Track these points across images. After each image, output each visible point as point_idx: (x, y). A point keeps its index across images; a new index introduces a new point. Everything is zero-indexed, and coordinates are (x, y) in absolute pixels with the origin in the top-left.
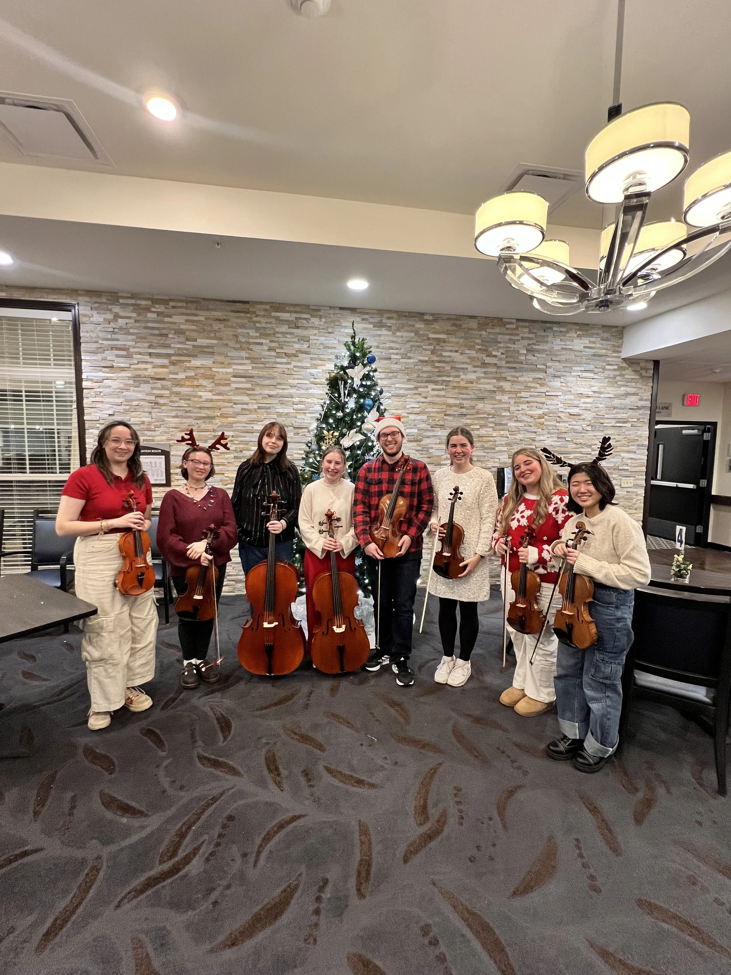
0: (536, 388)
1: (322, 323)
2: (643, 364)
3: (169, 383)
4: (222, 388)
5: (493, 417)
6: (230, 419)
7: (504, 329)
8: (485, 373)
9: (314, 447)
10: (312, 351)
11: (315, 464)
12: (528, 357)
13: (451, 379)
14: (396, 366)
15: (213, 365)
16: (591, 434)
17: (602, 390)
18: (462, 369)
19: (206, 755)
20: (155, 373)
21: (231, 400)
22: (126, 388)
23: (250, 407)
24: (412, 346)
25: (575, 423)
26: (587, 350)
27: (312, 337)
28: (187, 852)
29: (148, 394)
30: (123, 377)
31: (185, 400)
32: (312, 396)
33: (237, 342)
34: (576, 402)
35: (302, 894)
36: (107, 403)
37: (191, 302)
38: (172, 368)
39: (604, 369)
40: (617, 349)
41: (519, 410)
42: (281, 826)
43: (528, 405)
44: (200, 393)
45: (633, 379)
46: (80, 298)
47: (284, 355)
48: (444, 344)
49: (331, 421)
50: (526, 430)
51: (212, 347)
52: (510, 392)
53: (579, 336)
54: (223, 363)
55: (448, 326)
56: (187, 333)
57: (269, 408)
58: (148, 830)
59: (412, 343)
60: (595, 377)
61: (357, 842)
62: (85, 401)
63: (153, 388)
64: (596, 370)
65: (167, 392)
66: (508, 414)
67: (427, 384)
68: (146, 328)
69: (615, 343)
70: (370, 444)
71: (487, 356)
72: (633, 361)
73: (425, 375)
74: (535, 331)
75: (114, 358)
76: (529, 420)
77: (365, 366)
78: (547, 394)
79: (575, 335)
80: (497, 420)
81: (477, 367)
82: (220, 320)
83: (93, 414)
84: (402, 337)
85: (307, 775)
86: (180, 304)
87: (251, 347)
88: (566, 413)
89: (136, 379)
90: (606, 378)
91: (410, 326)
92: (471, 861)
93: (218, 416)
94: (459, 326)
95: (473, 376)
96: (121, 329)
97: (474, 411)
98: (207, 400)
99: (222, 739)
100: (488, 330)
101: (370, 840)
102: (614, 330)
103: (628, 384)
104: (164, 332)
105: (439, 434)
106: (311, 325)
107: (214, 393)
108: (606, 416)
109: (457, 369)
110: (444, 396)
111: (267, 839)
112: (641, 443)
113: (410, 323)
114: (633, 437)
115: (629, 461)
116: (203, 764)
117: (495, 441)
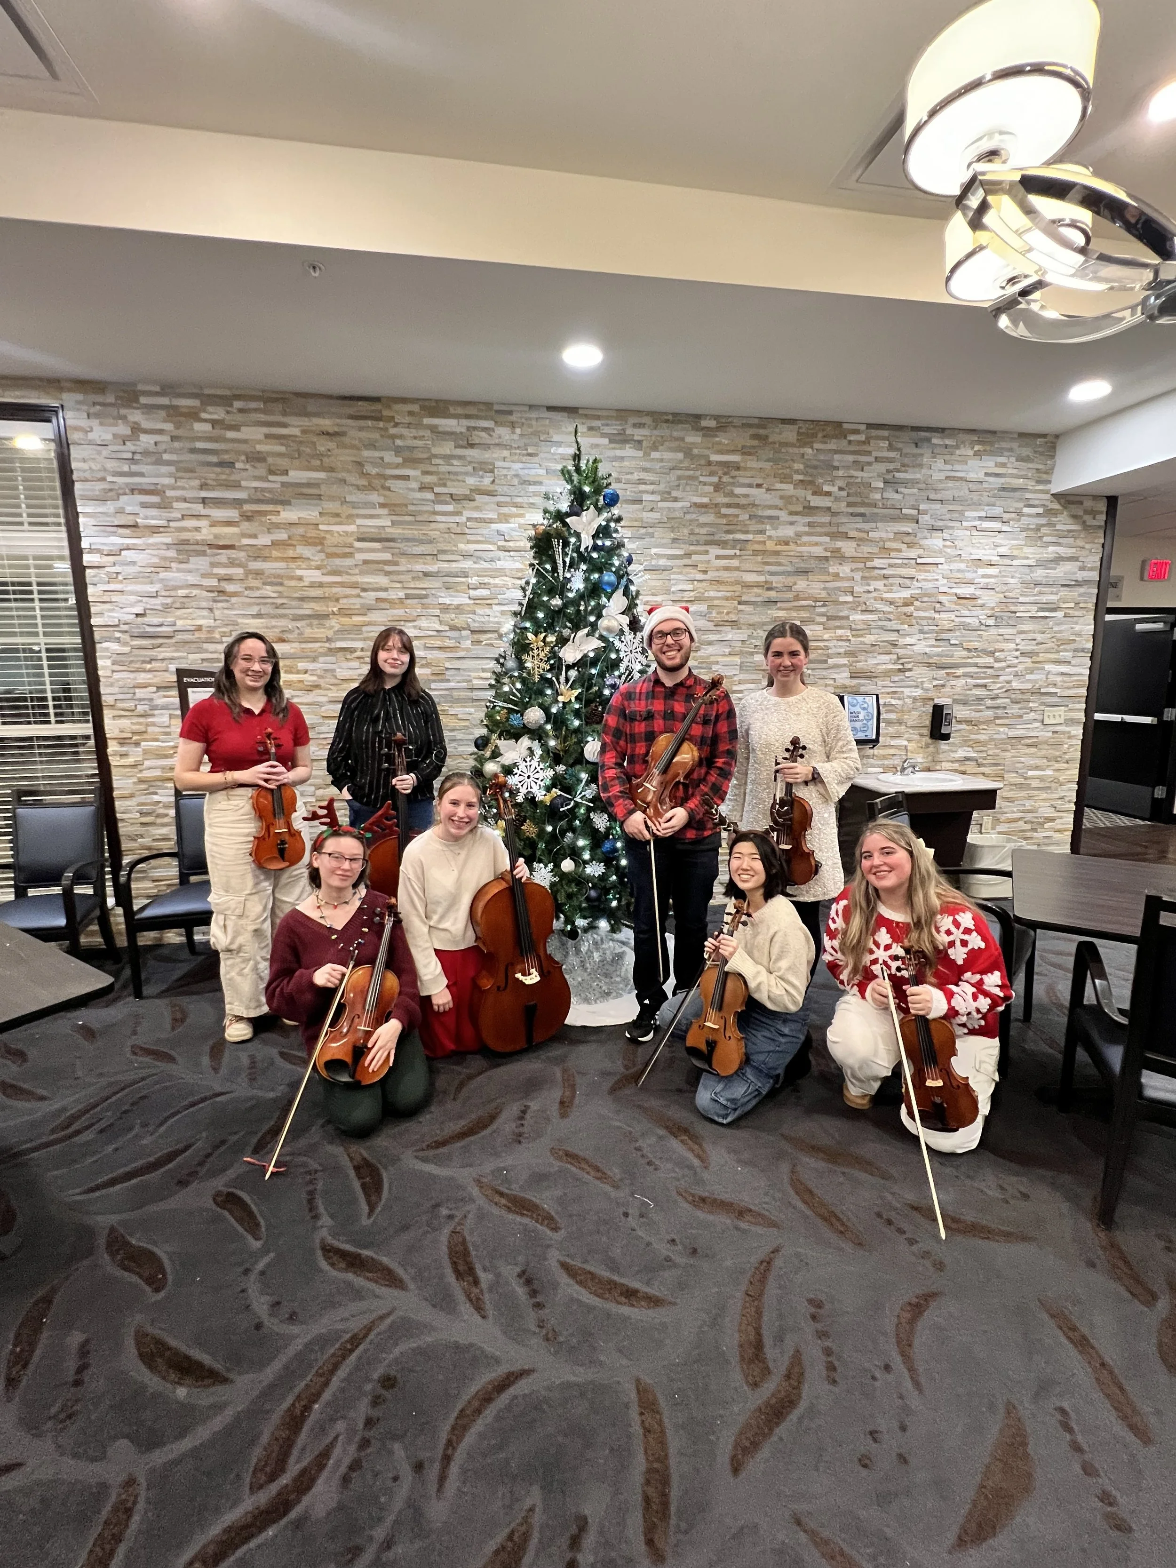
0: (900, 551)
1: (516, 437)
2: (1088, 504)
3: (242, 555)
4: (338, 561)
5: (823, 606)
6: (356, 619)
7: (844, 443)
8: (810, 525)
9: (511, 664)
10: (500, 489)
11: (514, 695)
12: (886, 495)
13: (750, 537)
14: (651, 515)
15: (319, 520)
16: (993, 631)
17: (1015, 553)
18: (770, 518)
19: (336, 1244)
20: (216, 537)
21: (357, 583)
22: (163, 564)
23: (392, 595)
24: (679, 478)
25: (966, 613)
26: (991, 479)
27: (498, 464)
28: (304, 1463)
29: (204, 576)
30: (157, 544)
31: (272, 584)
32: (501, 572)
33: (363, 475)
34: (969, 576)
35: (537, 1555)
36: (132, 593)
37: (276, 400)
38: (245, 525)
39: (1020, 514)
40: (1045, 476)
41: (869, 592)
42: (486, 1398)
43: (885, 582)
44: (299, 572)
45: (1069, 531)
46: (65, 396)
47: (448, 499)
48: (737, 473)
49: (541, 615)
50: (882, 628)
51: (316, 485)
52: (854, 559)
53: (977, 454)
54: (337, 515)
55: (743, 439)
56: (270, 460)
57: (426, 596)
58: (229, 1413)
59: (679, 472)
60: (1005, 528)
61: (636, 1428)
62: (90, 590)
63: (213, 565)
64: (1006, 516)
65: (240, 571)
66: (849, 598)
67: (707, 548)
68: (193, 451)
69: (1040, 467)
70: (613, 656)
71: (815, 493)
72: (1071, 498)
73: (704, 531)
74: (900, 445)
75: (137, 509)
76: (887, 609)
77: (599, 510)
78: (919, 561)
79: (971, 453)
80: (831, 610)
81: (796, 513)
82: (328, 434)
83: (106, 614)
84: (662, 460)
85: (528, 1282)
86: (253, 405)
87: (389, 483)
88: (952, 594)
89: (181, 547)
90: (1023, 530)
91: (677, 439)
92: (865, 1466)
93: (334, 613)
94: (763, 439)
95: (788, 532)
96: (146, 453)
97: (790, 595)
98: (312, 585)
99: (365, 1208)
100: (816, 446)
101: (660, 1423)
102: (1039, 441)
103: (1061, 540)
104: (226, 457)
105: (729, 637)
106: (497, 441)
107: (325, 571)
108: (1021, 599)
109: (761, 519)
110: (737, 569)
111: (460, 1429)
112: (1080, 646)
113: (675, 434)
114: (1066, 635)
115: (1059, 679)
116: (332, 1265)
117: (827, 648)
